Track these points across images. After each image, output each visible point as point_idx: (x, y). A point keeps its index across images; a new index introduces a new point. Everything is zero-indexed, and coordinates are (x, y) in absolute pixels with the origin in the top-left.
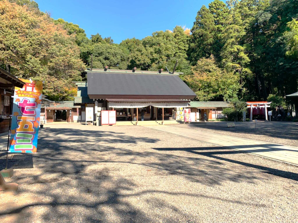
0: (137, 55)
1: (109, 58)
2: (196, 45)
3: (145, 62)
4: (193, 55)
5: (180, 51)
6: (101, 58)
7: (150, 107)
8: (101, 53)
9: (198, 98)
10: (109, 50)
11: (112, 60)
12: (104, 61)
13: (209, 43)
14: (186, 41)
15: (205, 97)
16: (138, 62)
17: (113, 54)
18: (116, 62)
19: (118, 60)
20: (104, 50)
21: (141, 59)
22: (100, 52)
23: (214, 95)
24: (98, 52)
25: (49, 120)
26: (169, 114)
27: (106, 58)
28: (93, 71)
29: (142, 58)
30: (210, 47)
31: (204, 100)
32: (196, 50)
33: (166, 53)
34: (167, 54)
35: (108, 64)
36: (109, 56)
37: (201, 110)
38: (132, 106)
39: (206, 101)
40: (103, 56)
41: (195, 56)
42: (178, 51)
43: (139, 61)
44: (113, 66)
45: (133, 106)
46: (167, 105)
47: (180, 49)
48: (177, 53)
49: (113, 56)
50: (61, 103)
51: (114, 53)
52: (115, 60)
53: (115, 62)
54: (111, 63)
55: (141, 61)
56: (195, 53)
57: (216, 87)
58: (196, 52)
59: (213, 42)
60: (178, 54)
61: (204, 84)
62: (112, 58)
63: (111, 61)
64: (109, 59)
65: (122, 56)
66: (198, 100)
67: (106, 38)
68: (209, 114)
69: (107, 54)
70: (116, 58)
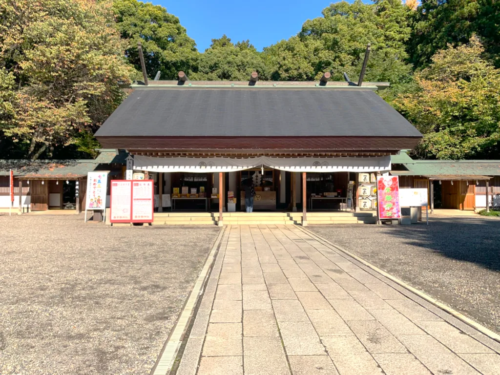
0: (284, 59)
1: (230, 74)
2: (430, 25)
3: (300, 71)
4: (422, 50)
5: (390, 43)
7: (262, 168)
8: (215, 64)
9: (434, 151)
10: (230, 59)
13: (466, 15)
14: (403, 18)
15: (453, 149)
16: (284, 73)
17: (238, 66)
20: (219, 59)
22: (212, 63)
23: (482, 140)
24: (209, 63)
25: (36, 204)
26: (336, 194)
28: (149, 86)
29: (293, 63)
30: (468, 23)
31: (452, 157)
32: (430, 36)
33: (350, 47)
36: (229, 69)
37: (440, 183)
38: (203, 167)
39: (458, 159)
40: (218, 71)
41: (427, 50)
42: (383, 45)
45: (208, 167)
46: (316, 164)
47: (387, 38)
48: (381, 48)
49: (239, 70)
50: (67, 165)
51: (240, 63)
55: (290, 71)
56: (428, 43)
57: (489, 119)
58: (432, 41)
59: (477, 12)
60: (384, 50)
61: (452, 111)
64: (230, 76)
65: (260, 69)
66: (434, 157)
68: (467, 194)
69: (226, 67)
70: (244, 74)
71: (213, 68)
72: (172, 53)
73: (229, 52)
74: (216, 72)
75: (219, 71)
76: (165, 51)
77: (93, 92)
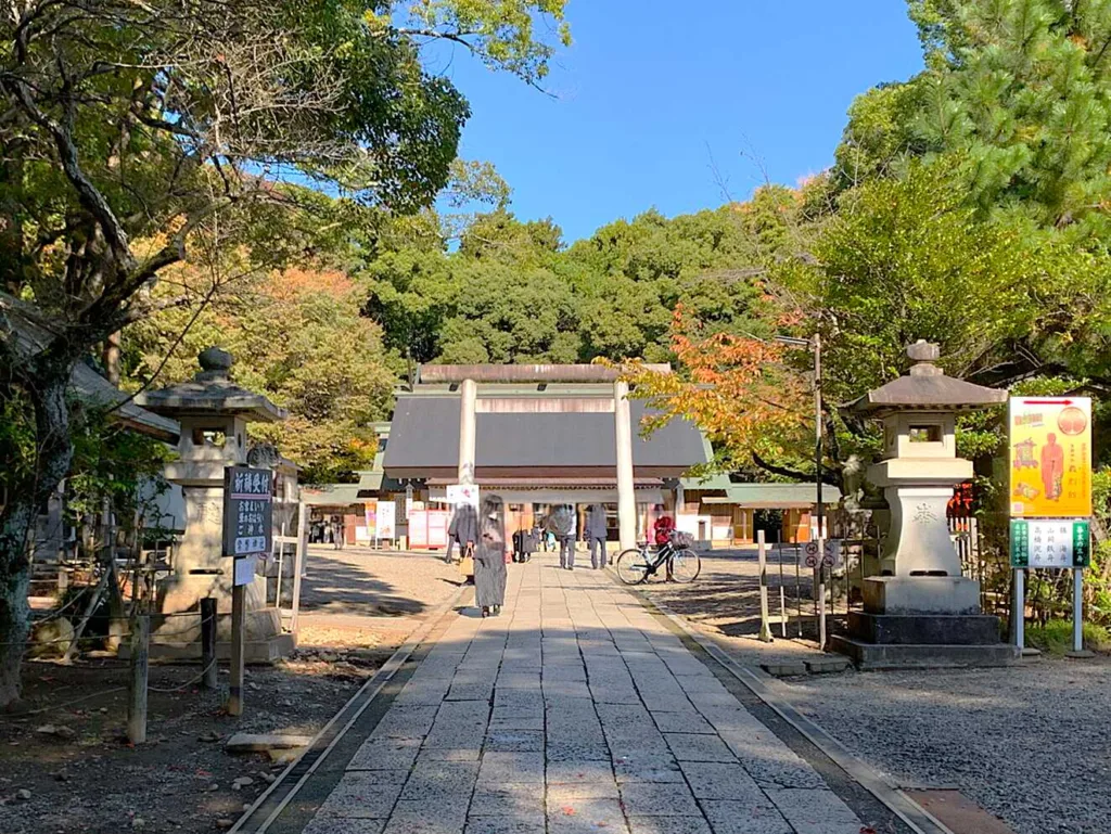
0: (599, 313)
1: (513, 322)
3: (622, 339)
6: (483, 323)
8: (487, 303)
10: (512, 296)
11: (521, 330)
12: (496, 335)
16: (598, 338)
17: (526, 307)
18: (538, 336)
19: (546, 329)
20: (494, 294)
21: (609, 329)
22: (482, 300)
24: (476, 300)
27: (504, 325)
28: (415, 392)
29: (611, 325)
34: (700, 306)
35: (508, 346)
36: (511, 313)
40: (492, 315)
43: (602, 335)
44: (526, 352)
49: (529, 315)
51: (531, 303)
52: (534, 330)
53: (531, 338)
54: (519, 339)
55: (607, 338)
62: (521, 321)
63: (520, 334)
64: (513, 326)
67: (530, 224)
68: (800, 525)
69: (506, 311)
70: (538, 321)
71: (483, 310)
72: (416, 296)
73: (511, 280)
74: (488, 316)
75: (495, 316)
76: (406, 294)
77: (357, 407)
